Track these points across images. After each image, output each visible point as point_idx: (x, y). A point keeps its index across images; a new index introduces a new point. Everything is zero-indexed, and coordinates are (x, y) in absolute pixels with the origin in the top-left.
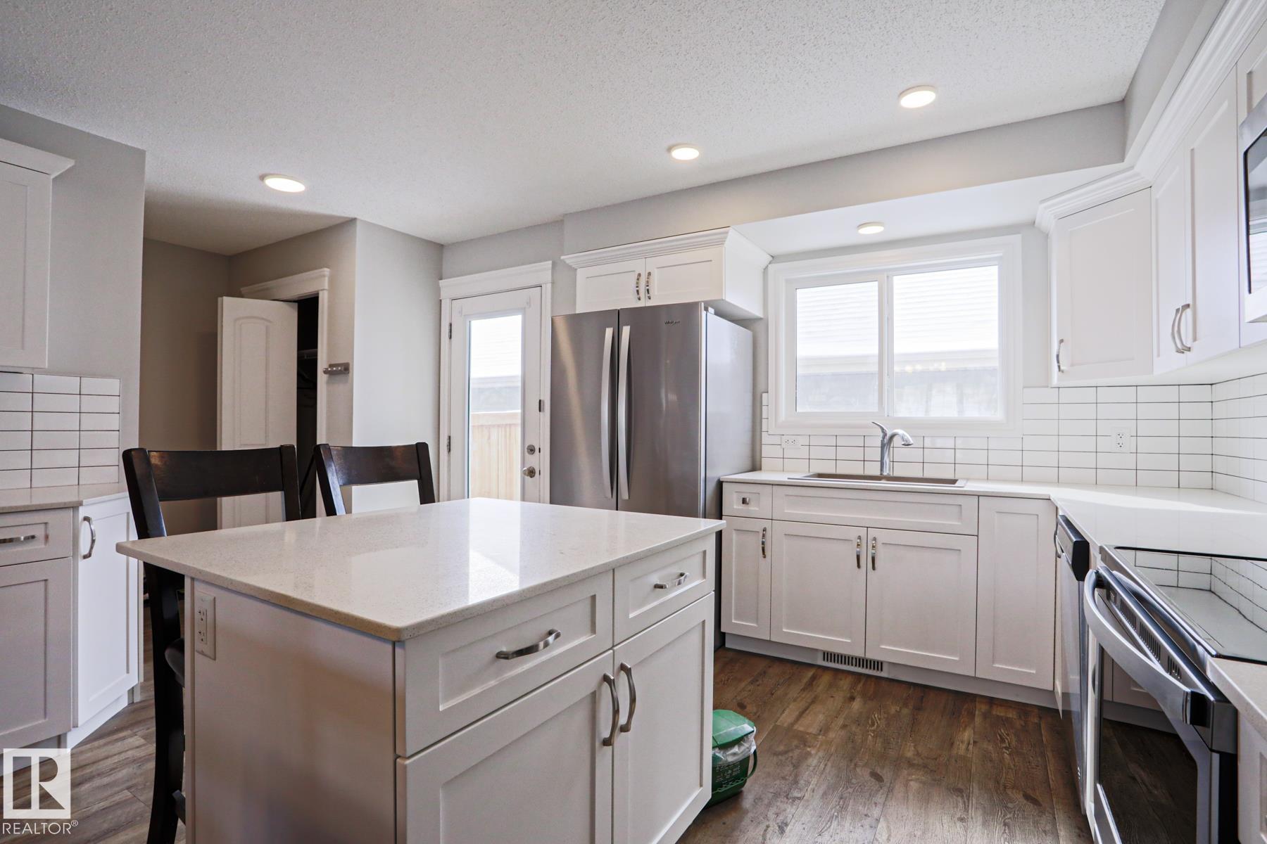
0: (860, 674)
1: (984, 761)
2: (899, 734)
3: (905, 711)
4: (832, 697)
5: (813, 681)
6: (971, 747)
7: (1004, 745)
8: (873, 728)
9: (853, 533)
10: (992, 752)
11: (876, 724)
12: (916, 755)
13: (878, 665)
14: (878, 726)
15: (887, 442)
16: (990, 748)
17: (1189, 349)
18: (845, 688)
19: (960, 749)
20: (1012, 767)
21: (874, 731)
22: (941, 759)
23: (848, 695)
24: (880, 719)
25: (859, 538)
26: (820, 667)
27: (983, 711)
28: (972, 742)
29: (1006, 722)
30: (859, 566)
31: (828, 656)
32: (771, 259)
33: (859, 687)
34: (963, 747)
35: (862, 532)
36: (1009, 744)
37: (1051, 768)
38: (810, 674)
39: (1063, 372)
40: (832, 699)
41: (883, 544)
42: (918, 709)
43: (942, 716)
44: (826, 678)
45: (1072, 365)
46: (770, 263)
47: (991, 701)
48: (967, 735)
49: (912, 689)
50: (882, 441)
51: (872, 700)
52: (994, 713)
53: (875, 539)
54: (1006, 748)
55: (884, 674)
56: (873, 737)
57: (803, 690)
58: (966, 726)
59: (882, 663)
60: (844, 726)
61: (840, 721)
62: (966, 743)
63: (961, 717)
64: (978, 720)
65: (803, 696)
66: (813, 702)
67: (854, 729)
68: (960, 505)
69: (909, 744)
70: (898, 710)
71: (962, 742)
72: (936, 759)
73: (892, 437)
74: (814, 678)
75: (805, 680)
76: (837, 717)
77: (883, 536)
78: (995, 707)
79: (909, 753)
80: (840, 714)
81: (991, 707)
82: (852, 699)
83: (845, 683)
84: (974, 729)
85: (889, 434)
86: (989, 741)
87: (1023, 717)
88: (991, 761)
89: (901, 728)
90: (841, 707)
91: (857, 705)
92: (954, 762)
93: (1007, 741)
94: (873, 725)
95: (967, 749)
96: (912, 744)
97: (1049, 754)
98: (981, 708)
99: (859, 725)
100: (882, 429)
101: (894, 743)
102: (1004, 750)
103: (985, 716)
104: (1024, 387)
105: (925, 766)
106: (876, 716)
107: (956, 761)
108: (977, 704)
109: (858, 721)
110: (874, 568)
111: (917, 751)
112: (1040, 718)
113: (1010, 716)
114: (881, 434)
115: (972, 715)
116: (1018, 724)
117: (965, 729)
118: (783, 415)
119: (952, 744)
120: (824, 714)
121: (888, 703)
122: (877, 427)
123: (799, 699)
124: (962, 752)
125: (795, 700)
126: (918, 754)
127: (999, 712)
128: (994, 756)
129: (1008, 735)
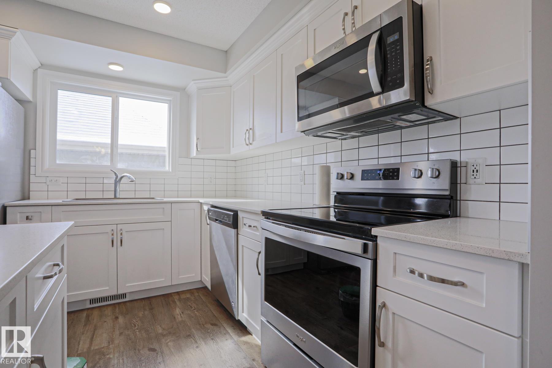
0: (114, 304)
1: (190, 319)
2: (150, 324)
3: (146, 313)
4: (105, 322)
5: (89, 318)
6: (182, 315)
7: (193, 309)
8: (136, 328)
9: (108, 229)
10: (191, 313)
11: (137, 325)
12: (163, 330)
13: (124, 295)
14: (138, 326)
15: (118, 181)
16: (189, 312)
17: (251, 144)
18: (109, 314)
19: (179, 318)
20: (201, 316)
21: (137, 329)
22: (174, 326)
23: (114, 317)
24: (137, 322)
25: (112, 230)
26: (88, 309)
27: (177, 298)
28: (181, 313)
29: (188, 299)
30: (113, 246)
31: (92, 301)
32: (40, 65)
33: (117, 310)
34: (179, 317)
35: (114, 227)
36: (194, 307)
37: (212, 309)
38: (85, 314)
39: (198, 151)
40: (106, 323)
41: (126, 231)
42: (151, 309)
43: (163, 308)
44: (96, 313)
45: (202, 149)
46: (39, 68)
47: (178, 293)
48: (178, 311)
49: (143, 301)
50: (116, 180)
51: (128, 314)
52: (182, 298)
53: (121, 230)
54: (194, 309)
55: (127, 299)
56: (139, 332)
57: (85, 325)
58: (175, 308)
59: (125, 294)
60: (121, 334)
61: (117, 332)
62: (179, 314)
63: (171, 305)
64: (178, 303)
65: (87, 328)
66: (95, 329)
67: (127, 333)
68: (164, 208)
69: (157, 327)
70: (143, 313)
71: (178, 315)
72: (172, 327)
73: (122, 177)
74: (88, 317)
75: (83, 320)
76: (114, 331)
77: (125, 228)
78: (181, 295)
79: (160, 331)
80: (114, 329)
81: (179, 296)
82: (117, 318)
83: (108, 311)
84: (179, 307)
85: (119, 177)
86: (187, 310)
87: (192, 295)
88: (192, 317)
89: (149, 321)
90: (113, 325)
91: (121, 320)
92: (180, 325)
93: (193, 307)
94: (135, 326)
95: (181, 317)
96: (159, 326)
97: (209, 305)
98: (176, 297)
99: (128, 330)
100: (116, 174)
101: (151, 329)
102: (194, 311)
103: (180, 300)
104: (179, 157)
105: (170, 333)
106: (134, 321)
107: (180, 324)
108: (173, 296)
109: (126, 328)
110: (121, 246)
111: (163, 328)
112: (198, 293)
113: (188, 296)
114: (115, 177)
115: (174, 302)
116: (192, 298)
117: (175, 309)
118: (47, 165)
119: (175, 318)
120: (105, 333)
121: (136, 312)
122: (113, 172)
123: (85, 332)
124: (180, 319)
125: (83, 334)
126: (164, 329)
127: (183, 296)
128: (192, 314)
129: (192, 304)
